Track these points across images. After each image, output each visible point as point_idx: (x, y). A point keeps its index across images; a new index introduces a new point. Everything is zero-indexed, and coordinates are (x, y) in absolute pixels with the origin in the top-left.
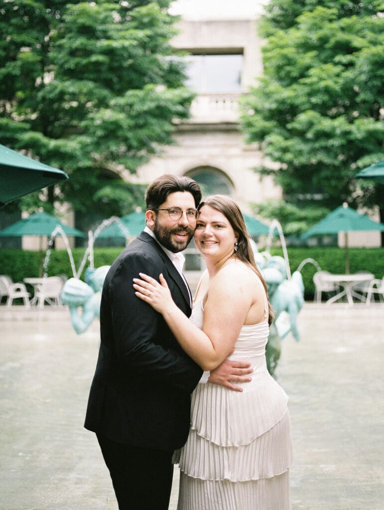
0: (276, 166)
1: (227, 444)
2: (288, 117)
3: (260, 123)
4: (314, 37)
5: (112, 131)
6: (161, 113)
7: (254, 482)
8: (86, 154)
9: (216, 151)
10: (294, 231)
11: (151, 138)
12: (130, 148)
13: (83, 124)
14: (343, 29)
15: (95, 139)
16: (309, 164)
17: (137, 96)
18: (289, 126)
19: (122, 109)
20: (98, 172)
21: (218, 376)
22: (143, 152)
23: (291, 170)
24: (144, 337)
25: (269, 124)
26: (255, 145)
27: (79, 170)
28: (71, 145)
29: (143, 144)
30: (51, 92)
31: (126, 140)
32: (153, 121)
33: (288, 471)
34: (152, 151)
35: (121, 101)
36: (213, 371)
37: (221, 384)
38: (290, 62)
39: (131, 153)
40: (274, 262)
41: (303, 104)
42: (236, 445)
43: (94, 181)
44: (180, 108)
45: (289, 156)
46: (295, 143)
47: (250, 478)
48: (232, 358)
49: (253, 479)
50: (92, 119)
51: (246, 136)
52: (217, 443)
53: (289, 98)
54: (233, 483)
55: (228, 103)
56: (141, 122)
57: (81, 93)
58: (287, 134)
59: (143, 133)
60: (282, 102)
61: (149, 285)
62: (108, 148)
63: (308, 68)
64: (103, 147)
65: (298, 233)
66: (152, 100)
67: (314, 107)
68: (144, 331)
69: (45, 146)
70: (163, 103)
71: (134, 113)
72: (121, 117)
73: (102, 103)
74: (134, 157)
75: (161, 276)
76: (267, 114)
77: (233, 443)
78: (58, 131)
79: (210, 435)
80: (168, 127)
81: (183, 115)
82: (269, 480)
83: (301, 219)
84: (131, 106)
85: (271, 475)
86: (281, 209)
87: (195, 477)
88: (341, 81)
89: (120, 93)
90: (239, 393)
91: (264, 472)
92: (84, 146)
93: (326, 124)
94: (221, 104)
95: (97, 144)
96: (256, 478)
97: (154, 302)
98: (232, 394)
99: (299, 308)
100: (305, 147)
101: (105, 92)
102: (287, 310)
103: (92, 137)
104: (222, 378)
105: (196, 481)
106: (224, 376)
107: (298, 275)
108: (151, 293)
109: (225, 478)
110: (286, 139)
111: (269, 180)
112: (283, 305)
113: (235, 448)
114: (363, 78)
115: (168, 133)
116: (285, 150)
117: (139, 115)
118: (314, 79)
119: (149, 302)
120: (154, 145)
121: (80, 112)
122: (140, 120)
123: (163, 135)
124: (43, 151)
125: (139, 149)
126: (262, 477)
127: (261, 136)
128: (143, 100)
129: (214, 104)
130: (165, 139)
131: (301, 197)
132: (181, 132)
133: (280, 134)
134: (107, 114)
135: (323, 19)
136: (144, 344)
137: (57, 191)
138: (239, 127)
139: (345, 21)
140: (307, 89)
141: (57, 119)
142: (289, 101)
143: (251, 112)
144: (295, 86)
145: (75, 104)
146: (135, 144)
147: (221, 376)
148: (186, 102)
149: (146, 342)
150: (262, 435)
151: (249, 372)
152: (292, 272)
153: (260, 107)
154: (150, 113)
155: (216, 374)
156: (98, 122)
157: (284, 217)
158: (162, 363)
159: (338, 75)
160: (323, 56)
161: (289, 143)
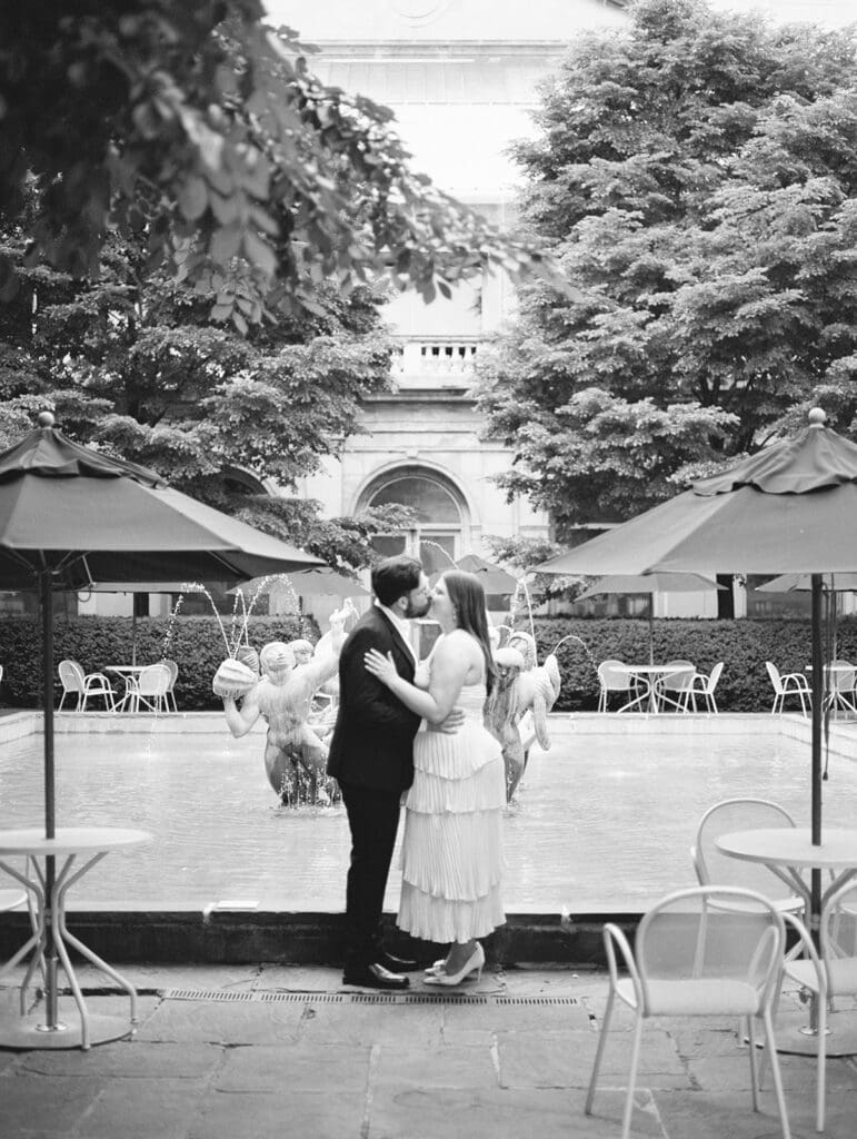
0: (534, 475)
3: (512, 404)
4: (604, 257)
5: (256, 413)
6: (338, 382)
7: (470, 814)
12: (284, 442)
13: (205, 401)
14: (652, 248)
17: (297, 354)
18: (561, 410)
23: (561, 485)
25: (527, 405)
29: (310, 437)
31: (278, 430)
35: (273, 363)
38: (561, 301)
44: (371, 373)
45: (557, 461)
46: (568, 439)
53: (557, 363)
54: (454, 815)
59: (307, 418)
61: (379, 661)
63: (592, 312)
66: (325, 362)
67: (601, 379)
69: (141, 437)
72: (271, 391)
74: (291, 456)
75: (389, 653)
76: (521, 386)
82: (483, 812)
84: (288, 371)
85: (484, 807)
88: (646, 336)
92: (207, 440)
93: (621, 409)
94: (443, 356)
96: (471, 809)
97: (380, 675)
100: (586, 446)
101: (246, 347)
102: (532, 706)
103: (219, 422)
105: (420, 814)
110: (554, 431)
111: (523, 499)
112: (525, 699)
114: (683, 331)
116: (551, 451)
117: (304, 386)
118: (602, 332)
119: (376, 675)
122: (304, 395)
127: (512, 424)
133: (543, 422)
134: (242, 382)
135: (620, 226)
139: (656, 232)
140: (590, 348)
144: (569, 343)
146: (294, 435)
148: (380, 362)
153: (509, 373)
154: (320, 383)
159: (642, 326)
160: (618, 291)
161: (557, 439)
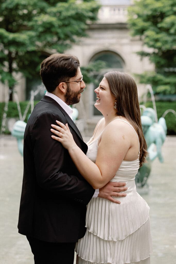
0: (151, 50)
1: (108, 238)
2: (159, 20)
3: (141, 24)
5: (48, 29)
6: (79, 17)
8: (32, 43)
9: (113, 41)
10: (162, 91)
11: (73, 33)
12: (59, 39)
13: (30, 24)
15: (38, 34)
16: (171, 49)
17: (63, 7)
18: (160, 25)
19: (55, 15)
20: (39, 54)
21: (105, 193)
22: (68, 42)
23: (160, 54)
24: (55, 169)
25: (147, 24)
26: (138, 37)
27: (28, 52)
28: (22, 37)
29: (67, 37)
30: (10, 4)
31: (57, 34)
32: (73, 22)
33: (149, 257)
34: (73, 41)
35: (54, 10)
36: (101, 189)
37: (106, 198)
39: (60, 42)
40: (147, 112)
41: (168, 11)
42: (115, 240)
43: (37, 59)
44: (90, 14)
45: (159, 44)
46: (163, 36)
47: (124, 262)
48: (114, 181)
49: (126, 263)
50: (36, 21)
51: (132, 31)
52: (101, 237)
53: (159, 8)
55: (121, 11)
56: (66, 22)
57: (29, 4)
58: (158, 30)
59: (67, 30)
60: (155, 10)
61: (62, 130)
62: (46, 39)
64: (43, 38)
65: (164, 93)
66: (73, 9)
67: (175, 13)
68: (55, 165)
69: (6, 37)
70: (80, 11)
71: (62, 17)
72: (53, 20)
73: (42, 11)
74: (62, 45)
76: (145, 17)
77: (112, 239)
78: (15, 28)
79: (96, 232)
80: (83, 26)
81: (93, 19)
82: (137, 263)
83: (166, 84)
84: (60, 12)
85: (138, 260)
86: (154, 77)
87: (86, 260)
89: (53, 4)
90: (118, 205)
91: (133, 257)
92: (31, 38)
94: (117, 12)
95: (39, 37)
96: (128, 262)
97: (64, 141)
98: (113, 205)
99: (163, 141)
100: (169, 39)
101: (44, 4)
102: (155, 142)
103: (35, 31)
104: (107, 194)
105: (87, 262)
106: (108, 193)
107: (162, 120)
108: (63, 135)
109: (108, 262)
110: (157, 33)
111: (146, 59)
112: (152, 139)
113: (114, 242)
115: (83, 30)
116: (157, 40)
117: (65, 18)
119: (61, 141)
120: (75, 37)
121: (29, 17)
123: (80, 31)
124: (6, 41)
125: (65, 39)
126: (132, 261)
127: (141, 31)
128: (67, 9)
129: (112, 12)
130: (82, 33)
131: (166, 70)
132: (92, 29)
133: (154, 30)
134: (45, 18)
136: (56, 174)
137: (15, 65)
138: (128, 26)
141: (14, 21)
142: (159, 10)
143: (135, 17)
145: (25, 12)
146: (62, 36)
147: (106, 192)
148: (95, 10)
149: (57, 173)
150: (133, 234)
151: (125, 190)
152: (159, 117)
153: (141, 13)
154: (72, 17)
155: (103, 191)
156: (40, 23)
157: (155, 83)
158: (68, 186)
161: (159, 36)
